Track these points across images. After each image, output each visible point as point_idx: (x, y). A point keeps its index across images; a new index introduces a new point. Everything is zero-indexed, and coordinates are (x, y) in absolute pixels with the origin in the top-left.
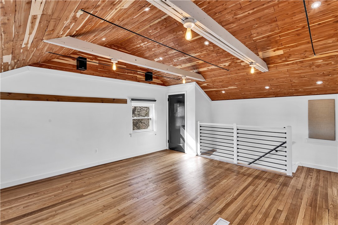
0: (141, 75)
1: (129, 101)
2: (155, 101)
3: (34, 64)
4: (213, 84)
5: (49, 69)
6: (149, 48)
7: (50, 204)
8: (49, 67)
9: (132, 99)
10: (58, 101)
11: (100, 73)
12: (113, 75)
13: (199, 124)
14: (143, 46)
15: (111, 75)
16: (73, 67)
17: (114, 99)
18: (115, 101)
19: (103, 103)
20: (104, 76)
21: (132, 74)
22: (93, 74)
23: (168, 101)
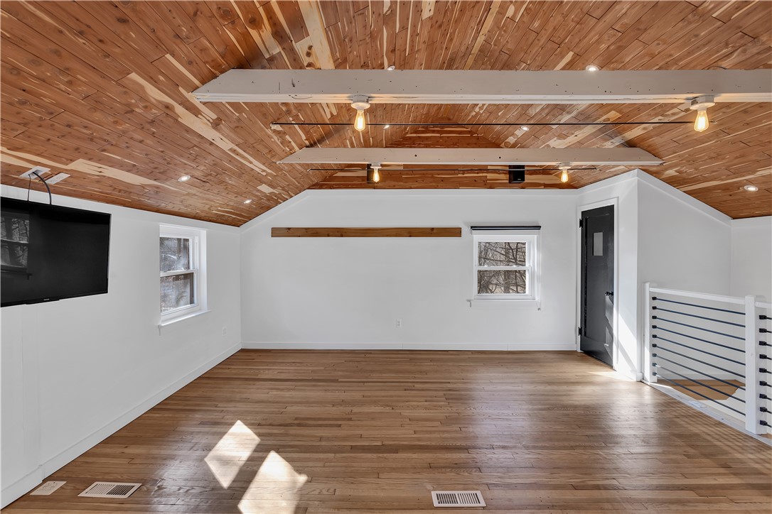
0: (497, 173)
1: (466, 230)
2: (538, 227)
3: (314, 185)
4: (696, 169)
5: (331, 189)
6: (491, 113)
7: (300, 378)
8: (331, 187)
9: (471, 227)
10: (342, 236)
11: (406, 182)
12: (431, 182)
13: (649, 290)
14: (481, 112)
15: (426, 183)
16: (363, 180)
17: (433, 229)
18: (435, 231)
19: (410, 236)
20: (412, 186)
21: (475, 173)
22: (394, 187)
23: (581, 224)
